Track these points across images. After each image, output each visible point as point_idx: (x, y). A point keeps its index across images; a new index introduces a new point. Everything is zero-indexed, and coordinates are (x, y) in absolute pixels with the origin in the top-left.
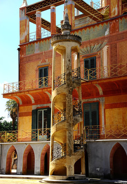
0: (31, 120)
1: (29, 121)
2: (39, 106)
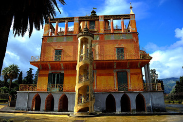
1: (46, 80)
2: (53, 71)
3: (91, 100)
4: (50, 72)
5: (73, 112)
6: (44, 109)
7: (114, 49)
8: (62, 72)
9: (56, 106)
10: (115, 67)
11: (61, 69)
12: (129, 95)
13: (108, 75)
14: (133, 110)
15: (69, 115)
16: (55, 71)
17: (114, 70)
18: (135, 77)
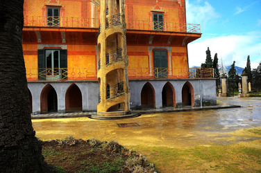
0: (37, 59)
1: (34, 61)
2: (47, 46)
3: (127, 92)
4: (41, 47)
5: (96, 111)
6: (39, 110)
7: (149, 14)
8: (64, 47)
9: (61, 103)
10: (150, 43)
11: (61, 43)
12: (174, 84)
13: (140, 55)
14: (179, 104)
15: (89, 117)
16: (51, 46)
17: (149, 47)
18: (178, 59)
